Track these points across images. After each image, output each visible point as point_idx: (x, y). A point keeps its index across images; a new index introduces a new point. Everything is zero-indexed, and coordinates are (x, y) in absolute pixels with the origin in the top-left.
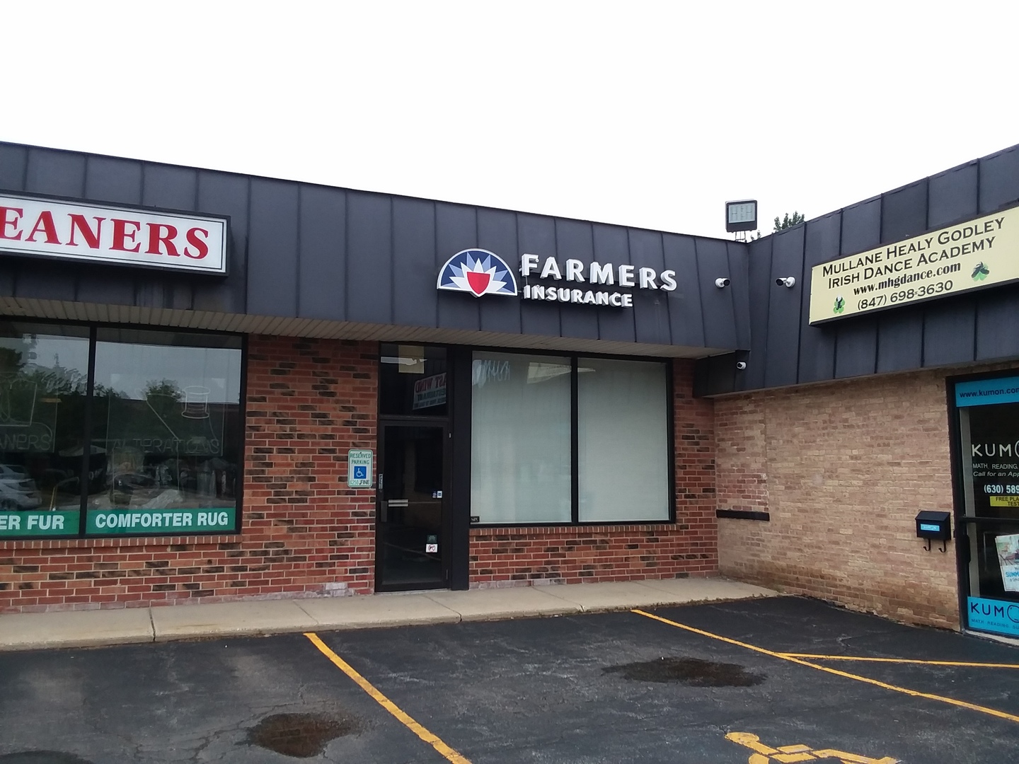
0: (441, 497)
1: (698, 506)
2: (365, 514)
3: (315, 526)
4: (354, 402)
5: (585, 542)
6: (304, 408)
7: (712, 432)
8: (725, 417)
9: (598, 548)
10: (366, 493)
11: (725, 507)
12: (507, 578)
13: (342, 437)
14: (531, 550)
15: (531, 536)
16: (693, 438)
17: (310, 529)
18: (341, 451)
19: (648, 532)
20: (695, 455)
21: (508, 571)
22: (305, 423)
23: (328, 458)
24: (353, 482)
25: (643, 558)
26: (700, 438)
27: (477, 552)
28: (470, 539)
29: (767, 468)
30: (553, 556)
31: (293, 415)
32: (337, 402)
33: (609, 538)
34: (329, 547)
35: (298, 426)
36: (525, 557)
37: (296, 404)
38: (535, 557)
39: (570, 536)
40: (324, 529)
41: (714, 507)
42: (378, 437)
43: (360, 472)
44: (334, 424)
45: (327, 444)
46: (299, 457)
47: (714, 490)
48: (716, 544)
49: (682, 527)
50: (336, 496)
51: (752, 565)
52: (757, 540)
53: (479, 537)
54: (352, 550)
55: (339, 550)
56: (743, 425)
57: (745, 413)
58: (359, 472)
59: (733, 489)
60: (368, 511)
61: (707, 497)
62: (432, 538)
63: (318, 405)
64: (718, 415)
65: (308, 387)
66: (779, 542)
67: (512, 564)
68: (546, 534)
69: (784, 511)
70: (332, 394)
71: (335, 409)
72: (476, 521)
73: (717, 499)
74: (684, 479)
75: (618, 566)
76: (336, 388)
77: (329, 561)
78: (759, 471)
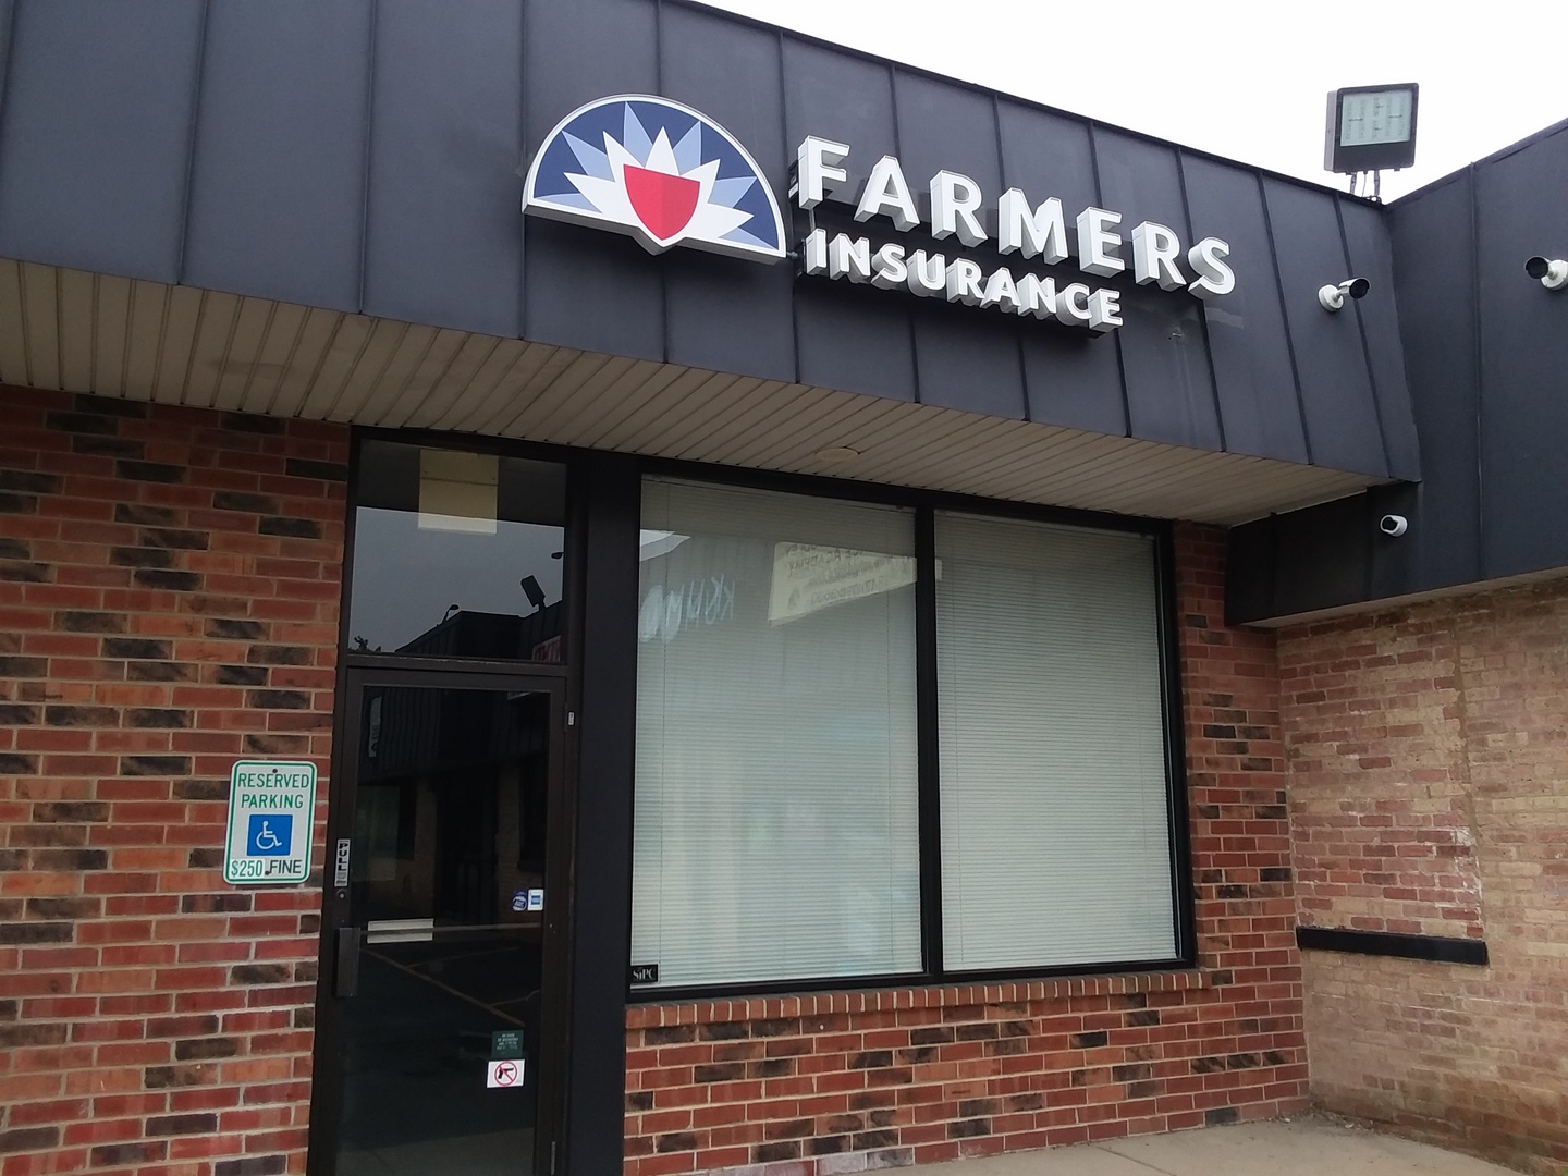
0: (539, 908)
1: (1251, 917)
2: (281, 972)
3: (97, 1018)
4: (261, 607)
5: (965, 1033)
6: (78, 621)
7: (1275, 719)
8: (1313, 677)
9: (999, 1048)
10: (289, 902)
11: (1326, 921)
12: (739, 1157)
13: (209, 720)
14: (813, 1066)
15: (812, 1022)
16: (1230, 732)
17: (79, 1032)
18: (204, 766)
19: (1130, 997)
20: (1238, 780)
21: (742, 1134)
22: (83, 670)
23: (157, 789)
24: (242, 866)
25: (1120, 1073)
26: (1247, 733)
27: (649, 1079)
28: (629, 1038)
29: (1473, 812)
30: (876, 1078)
31: (36, 644)
32: (199, 606)
33: (1027, 1017)
34: (143, 1090)
35: (51, 683)
36: (793, 1087)
37: (51, 610)
38: (826, 1084)
39: (923, 1015)
40: (130, 1030)
41: (1291, 921)
42: (338, 722)
43: (271, 833)
44: (184, 676)
45: (154, 742)
46: (49, 786)
47: (1287, 875)
48: (1300, 1021)
49: (1217, 978)
50: (180, 915)
51: (1425, 1090)
52: (1444, 1017)
53: (656, 1033)
54: (227, 1097)
55: (180, 1101)
56: (1379, 696)
57: (1387, 661)
58: (266, 833)
59: (1349, 871)
60: (292, 962)
61: (1272, 893)
62: (509, 1039)
63: (130, 613)
64: (1292, 673)
65: (99, 556)
66: (1526, 1027)
67: (756, 1111)
68: (855, 1014)
69: (1541, 935)
70: (185, 581)
71: (190, 629)
72: (647, 980)
73: (1298, 898)
74: (1214, 844)
75: (1055, 1100)
76: (199, 562)
77: (144, 1139)
78: (1441, 820)
